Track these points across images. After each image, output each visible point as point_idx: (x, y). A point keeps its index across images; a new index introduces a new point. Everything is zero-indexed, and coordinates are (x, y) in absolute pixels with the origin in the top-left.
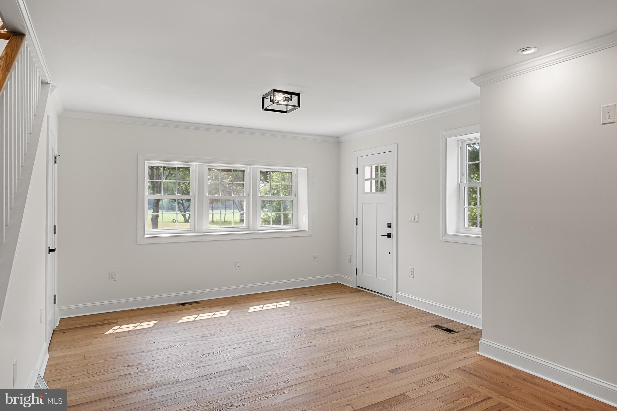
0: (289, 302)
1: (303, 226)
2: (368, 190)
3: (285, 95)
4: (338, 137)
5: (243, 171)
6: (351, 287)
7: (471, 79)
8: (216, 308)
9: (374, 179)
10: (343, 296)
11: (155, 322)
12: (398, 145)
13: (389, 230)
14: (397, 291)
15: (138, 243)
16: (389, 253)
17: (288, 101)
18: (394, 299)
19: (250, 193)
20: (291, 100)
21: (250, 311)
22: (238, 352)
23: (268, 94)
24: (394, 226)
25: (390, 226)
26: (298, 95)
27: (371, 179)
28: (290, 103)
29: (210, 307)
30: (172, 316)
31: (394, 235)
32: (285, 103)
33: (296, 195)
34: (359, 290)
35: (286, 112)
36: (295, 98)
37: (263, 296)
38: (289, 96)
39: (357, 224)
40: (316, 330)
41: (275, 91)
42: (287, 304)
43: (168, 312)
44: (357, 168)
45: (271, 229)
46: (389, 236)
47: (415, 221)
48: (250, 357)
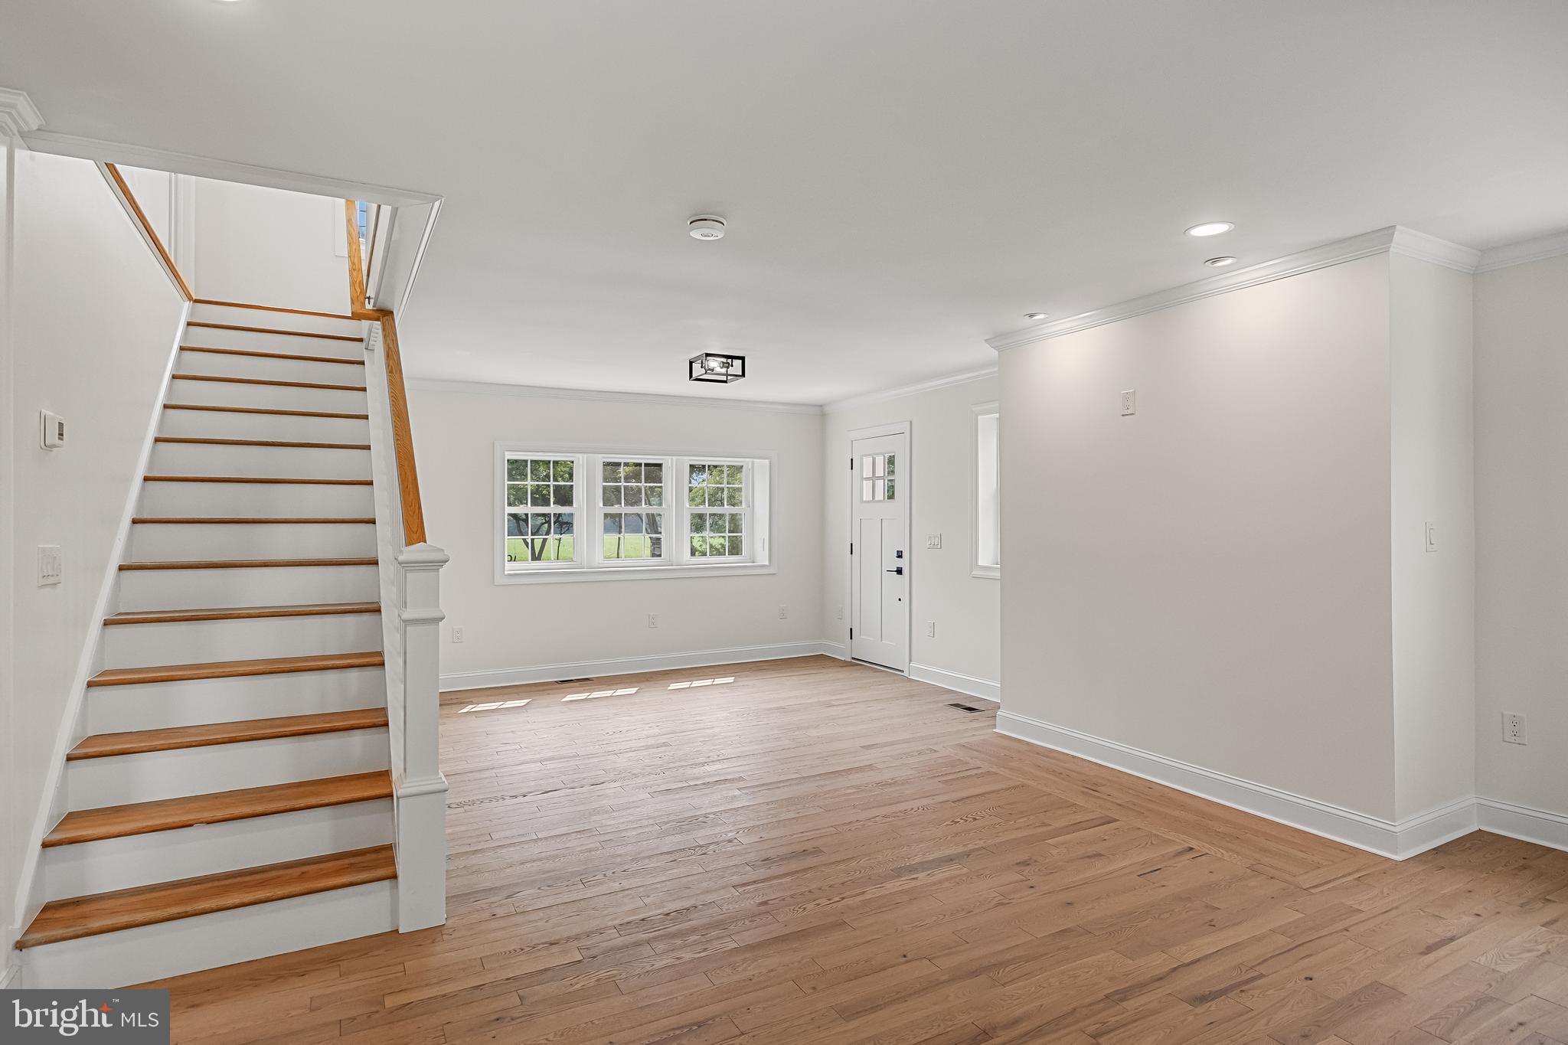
0: (733, 678)
1: (763, 558)
2: (867, 496)
3: (724, 360)
4: (821, 406)
5: (660, 465)
6: (843, 659)
7: (986, 340)
8: (619, 686)
9: (879, 478)
10: (825, 671)
11: (528, 700)
12: (911, 422)
13: (899, 563)
14: (910, 661)
15: (496, 584)
16: (900, 600)
17: (728, 368)
18: (906, 674)
19: (672, 502)
20: (732, 366)
21: (670, 688)
22: (656, 731)
23: (698, 358)
24: (906, 555)
25: (900, 555)
26: (743, 359)
27: (874, 478)
28: (731, 371)
29: (609, 685)
30: (552, 696)
31: (906, 571)
32: (724, 370)
33: (751, 506)
34: (856, 663)
35: (725, 382)
36: (738, 363)
37: (695, 671)
38: (730, 361)
39: (851, 553)
40: (769, 710)
41: (708, 355)
42: (731, 680)
43: (544, 690)
44: (852, 460)
45: (706, 562)
46: (899, 571)
47: (935, 547)
48: (673, 735)
